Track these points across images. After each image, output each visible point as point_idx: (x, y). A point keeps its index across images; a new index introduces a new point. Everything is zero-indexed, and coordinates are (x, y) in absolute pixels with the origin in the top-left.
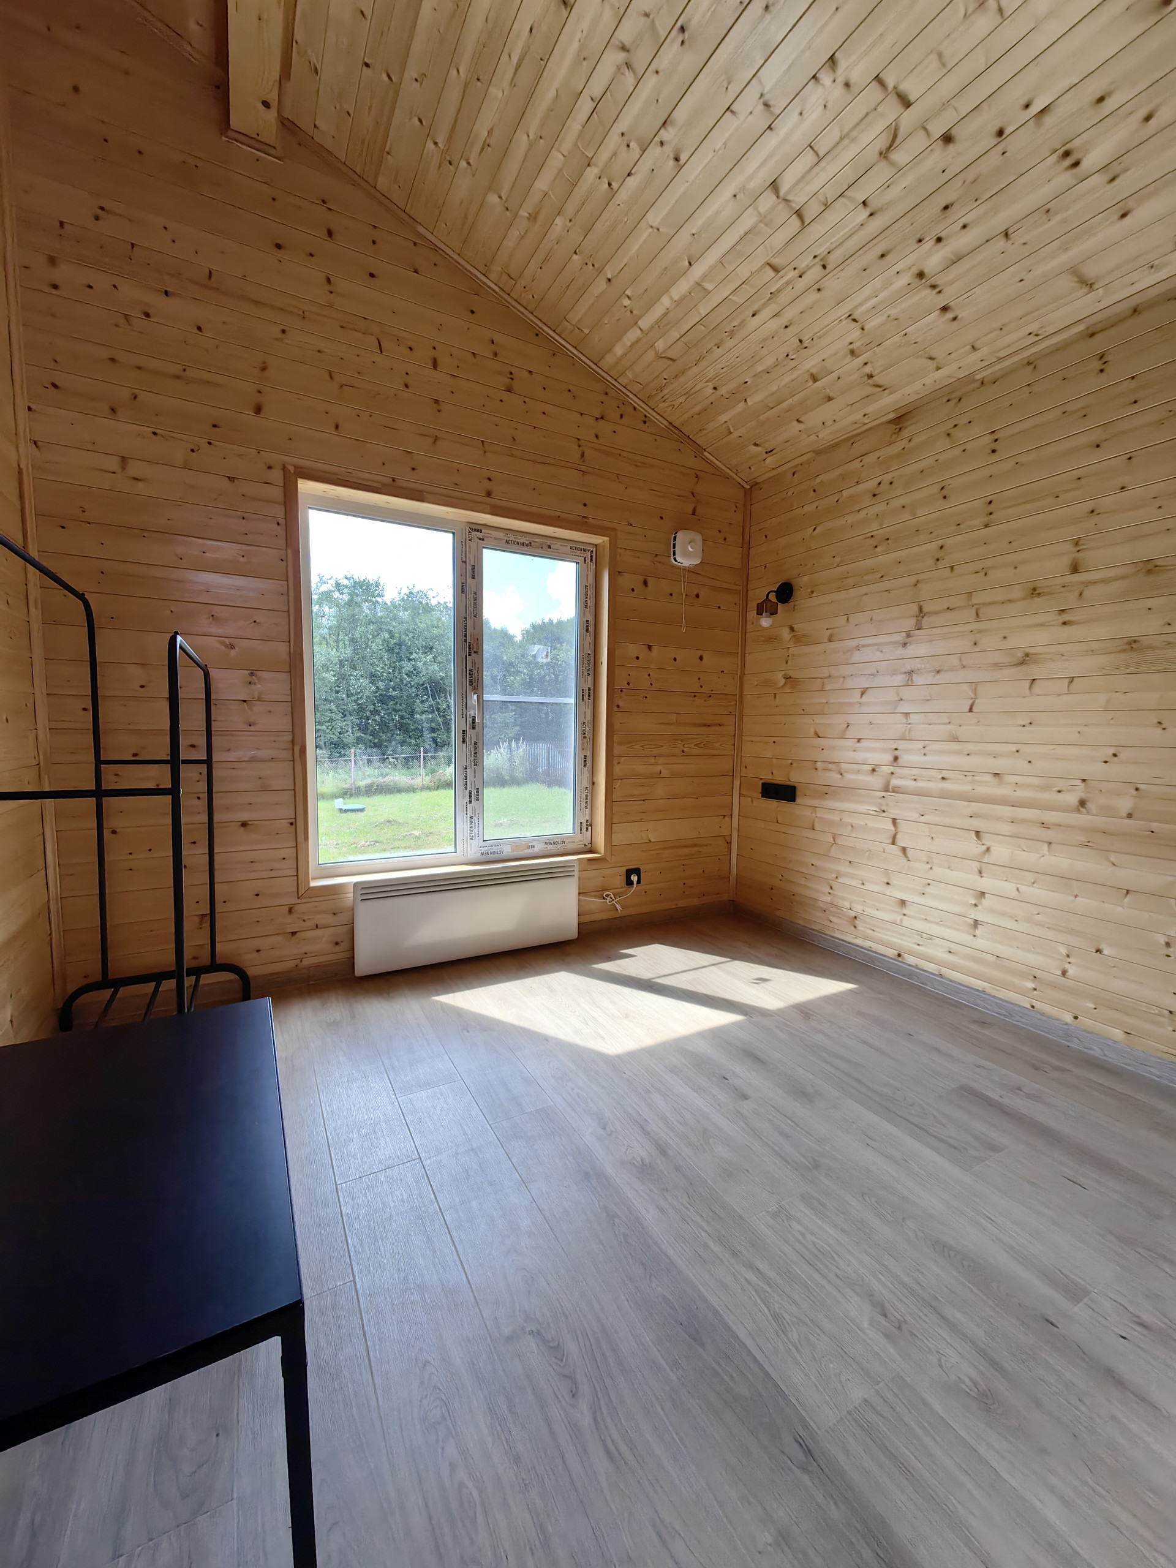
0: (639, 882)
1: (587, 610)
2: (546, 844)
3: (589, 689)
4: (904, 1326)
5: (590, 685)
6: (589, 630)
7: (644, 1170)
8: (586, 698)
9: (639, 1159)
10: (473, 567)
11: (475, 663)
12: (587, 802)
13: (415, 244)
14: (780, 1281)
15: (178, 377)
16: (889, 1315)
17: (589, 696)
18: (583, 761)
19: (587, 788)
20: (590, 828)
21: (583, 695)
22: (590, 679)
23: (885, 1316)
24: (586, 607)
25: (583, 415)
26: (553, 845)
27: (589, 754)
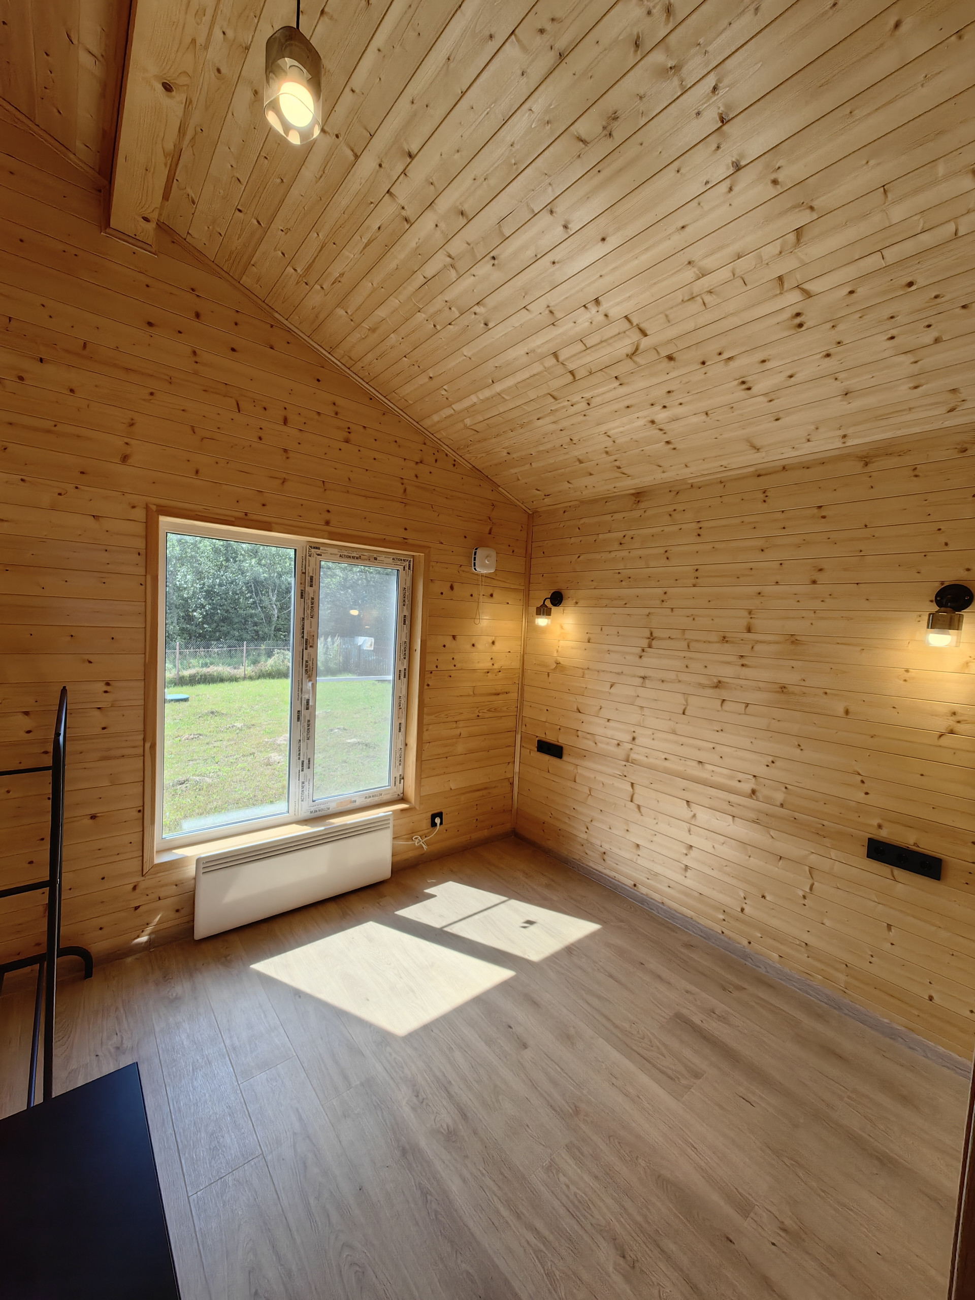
0: (441, 823)
1: (405, 607)
2: (366, 798)
3: (405, 669)
4: (637, 1264)
5: (406, 666)
6: (406, 623)
7: (450, 1137)
8: (402, 677)
9: (445, 1127)
10: (312, 578)
11: (310, 655)
12: (400, 760)
13: (272, 326)
14: (551, 1238)
15: (49, 431)
16: (627, 1256)
17: (405, 675)
18: (398, 728)
19: (401, 748)
20: (402, 781)
21: (400, 675)
22: (406, 661)
23: (624, 1257)
24: (404, 605)
25: (406, 460)
26: (372, 798)
27: (403, 721)
